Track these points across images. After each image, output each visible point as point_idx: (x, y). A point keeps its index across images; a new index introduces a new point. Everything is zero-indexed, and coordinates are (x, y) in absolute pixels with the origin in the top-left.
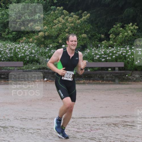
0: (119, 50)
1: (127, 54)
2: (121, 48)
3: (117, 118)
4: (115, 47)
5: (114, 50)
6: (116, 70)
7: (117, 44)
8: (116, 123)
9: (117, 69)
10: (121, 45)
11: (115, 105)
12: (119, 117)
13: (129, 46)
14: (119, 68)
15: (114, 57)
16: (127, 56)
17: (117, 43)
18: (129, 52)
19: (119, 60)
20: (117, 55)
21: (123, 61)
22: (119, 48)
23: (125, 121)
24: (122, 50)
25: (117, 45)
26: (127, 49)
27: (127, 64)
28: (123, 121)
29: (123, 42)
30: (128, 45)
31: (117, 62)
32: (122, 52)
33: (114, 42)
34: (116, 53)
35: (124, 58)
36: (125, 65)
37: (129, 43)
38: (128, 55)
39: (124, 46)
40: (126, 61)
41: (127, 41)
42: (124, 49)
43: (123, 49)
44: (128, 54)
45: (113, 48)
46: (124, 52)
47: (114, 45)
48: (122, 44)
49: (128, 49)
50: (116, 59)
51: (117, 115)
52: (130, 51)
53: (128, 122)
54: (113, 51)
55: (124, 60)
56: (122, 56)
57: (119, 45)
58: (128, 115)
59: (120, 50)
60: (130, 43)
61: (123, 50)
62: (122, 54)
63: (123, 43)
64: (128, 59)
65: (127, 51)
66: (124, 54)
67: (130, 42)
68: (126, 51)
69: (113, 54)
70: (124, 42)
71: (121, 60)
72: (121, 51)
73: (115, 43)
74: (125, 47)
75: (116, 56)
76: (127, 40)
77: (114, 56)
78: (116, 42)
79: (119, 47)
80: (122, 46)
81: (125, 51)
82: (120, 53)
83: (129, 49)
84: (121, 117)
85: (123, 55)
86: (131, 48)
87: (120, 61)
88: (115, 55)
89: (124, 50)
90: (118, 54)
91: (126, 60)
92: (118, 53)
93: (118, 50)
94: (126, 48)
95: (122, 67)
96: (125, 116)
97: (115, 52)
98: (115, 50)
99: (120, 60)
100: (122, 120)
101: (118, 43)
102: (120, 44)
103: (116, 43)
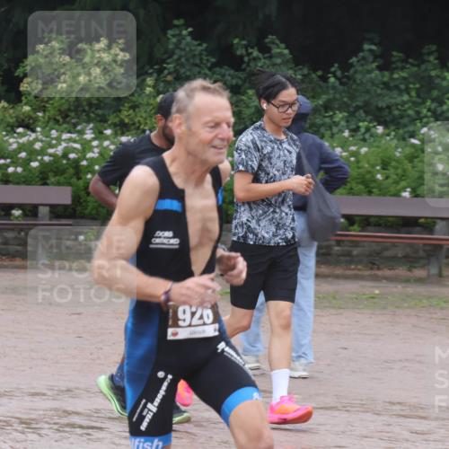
0: (54, 142)
1: (84, 158)
2: (62, 132)
3: (37, 399)
4: (39, 129)
5: (36, 140)
6: (39, 215)
7: (49, 118)
8: (33, 416)
9: (44, 211)
10: (64, 122)
11: (32, 350)
12: (44, 395)
13: (91, 125)
14: (53, 207)
15: (35, 164)
16: (84, 163)
17: (47, 114)
18: (91, 149)
19: (53, 180)
20: (46, 159)
21: (69, 184)
22: (53, 132)
23: (65, 411)
24: (65, 140)
25: (48, 122)
26: (85, 136)
27: (83, 193)
28: (56, 410)
29: (69, 110)
30: (88, 122)
31: (45, 184)
32: (66, 148)
33: (35, 110)
34: (42, 152)
35: (72, 171)
36: (76, 198)
37: (92, 115)
38: (87, 160)
39: (75, 125)
40: (81, 183)
41: (87, 108)
42: (74, 136)
43: (69, 135)
44: (90, 155)
45: (33, 131)
46: (74, 150)
47: (36, 120)
48: (67, 116)
49: (89, 135)
50: (41, 173)
51: (34, 388)
52: (95, 143)
53: (77, 413)
54: (32, 143)
55: (71, 178)
56: (65, 162)
57: (55, 119)
58: (77, 388)
59: (59, 139)
60: (98, 115)
61: (70, 140)
62: (65, 155)
63: (73, 114)
64: (89, 176)
65: (86, 146)
66: (72, 156)
67: (100, 112)
68: (82, 145)
69: (33, 154)
70: (76, 111)
71: (62, 179)
72: (64, 145)
73: (40, 114)
74: (79, 128)
75: (42, 162)
76: (85, 103)
77: (37, 160)
78: (44, 109)
79: (57, 126)
80: (65, 126)
81: (77, 146)
82: (59, 150)
83: (94, 139)
84: (49, 393)
85: (69, 159)
86: (99, 135)
87: (59, 184)
88: (39, 158)
89: (75, 141)
90: (50, 155)
91: (79, 178)
92: (51, 151)
93: (52, 139)
94: (81, 133)
95: (65, 206)
96: (68, 390)
97: (38, 146)
98: (42, 141)
99: (57, 178)
100: (56, 404)
101: (52, 112)
102: (59, 118)
103: (44, 111)
